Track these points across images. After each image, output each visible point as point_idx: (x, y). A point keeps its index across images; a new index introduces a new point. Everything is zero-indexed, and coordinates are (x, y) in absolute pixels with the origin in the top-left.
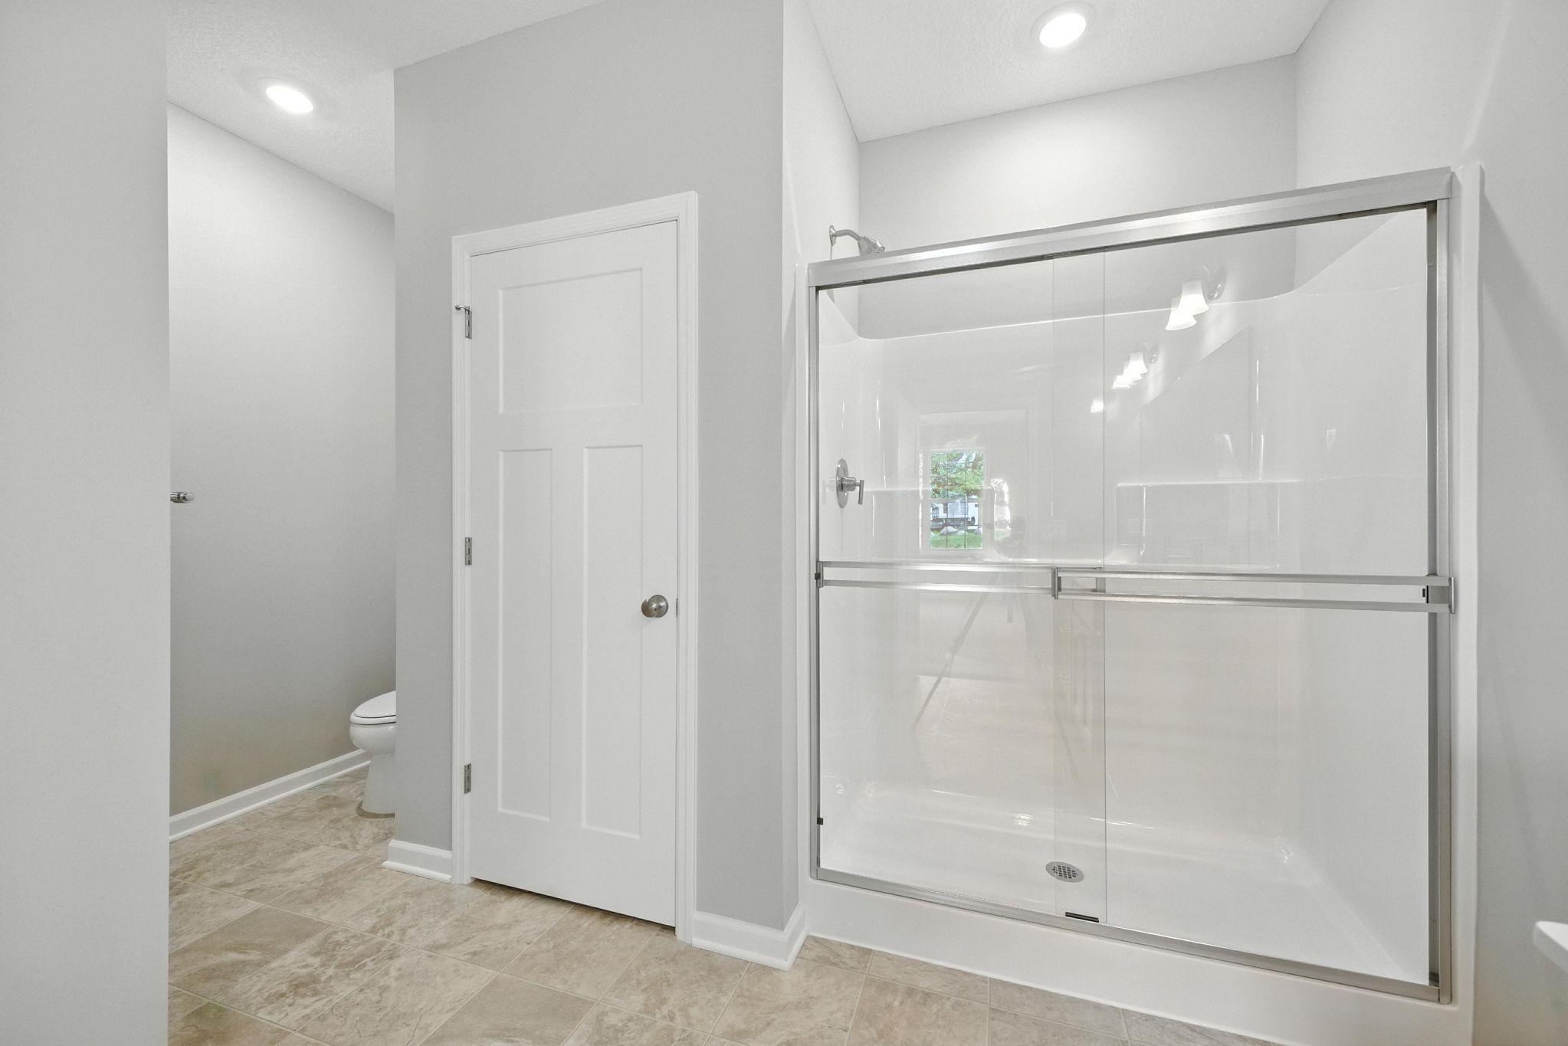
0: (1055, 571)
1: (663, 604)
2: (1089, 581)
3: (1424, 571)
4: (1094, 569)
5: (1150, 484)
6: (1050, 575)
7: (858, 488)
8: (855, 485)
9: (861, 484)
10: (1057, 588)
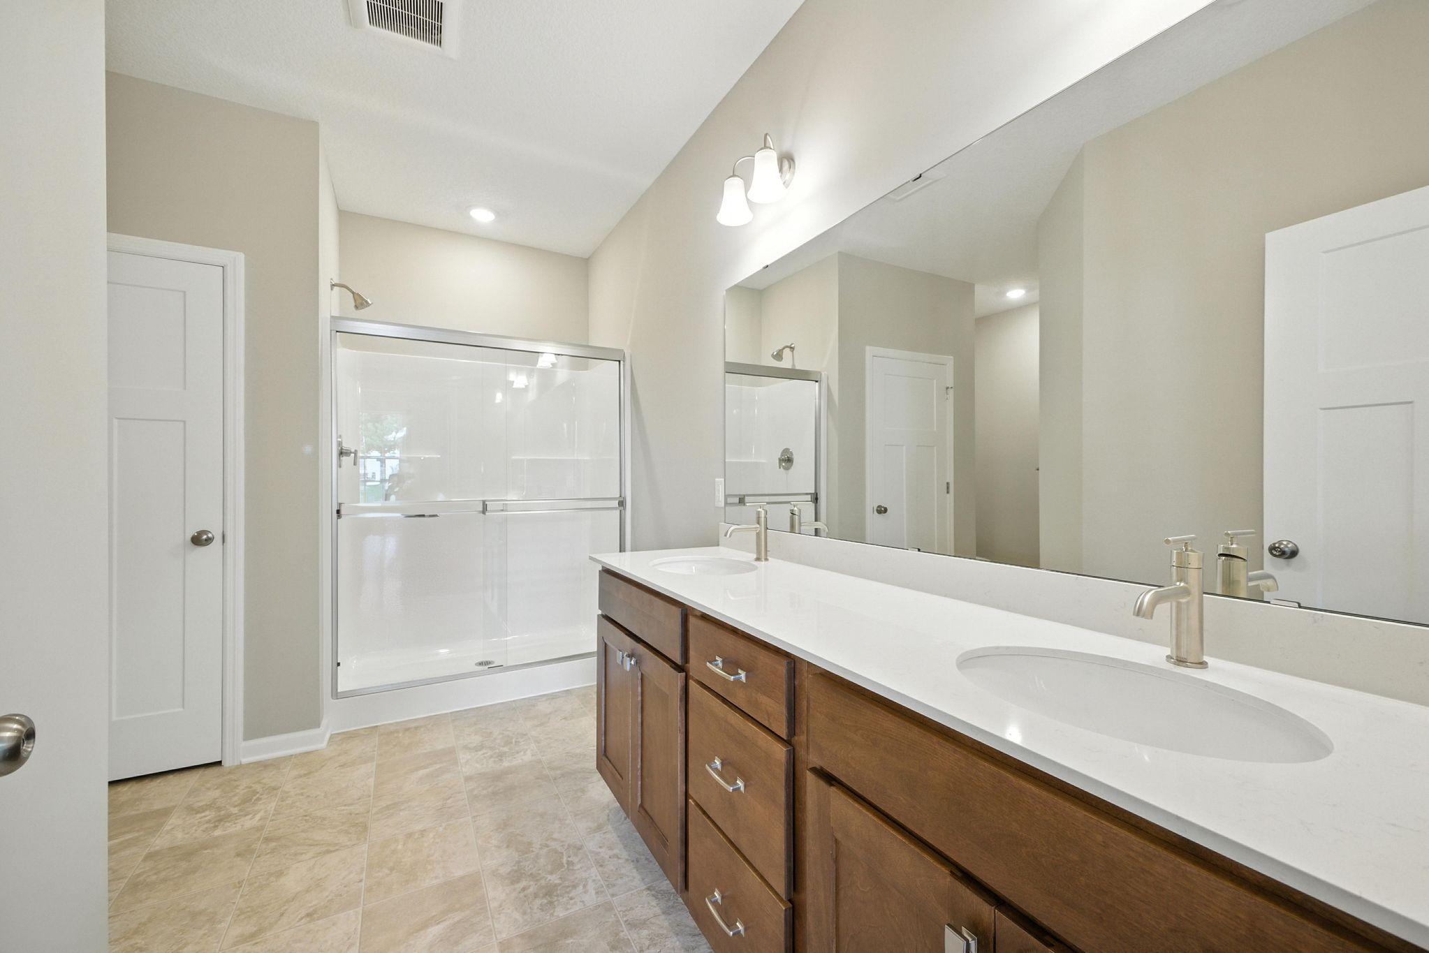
0: (484, 502)
1: (210, 535)
2: (499, 505)
3: (619, 496)
4: (502, 500)
5: (529, 458)
6: (482, 504)
7: (353, 455)
8: (351, 453)
9: (356, 453)
10: (485, 509)
